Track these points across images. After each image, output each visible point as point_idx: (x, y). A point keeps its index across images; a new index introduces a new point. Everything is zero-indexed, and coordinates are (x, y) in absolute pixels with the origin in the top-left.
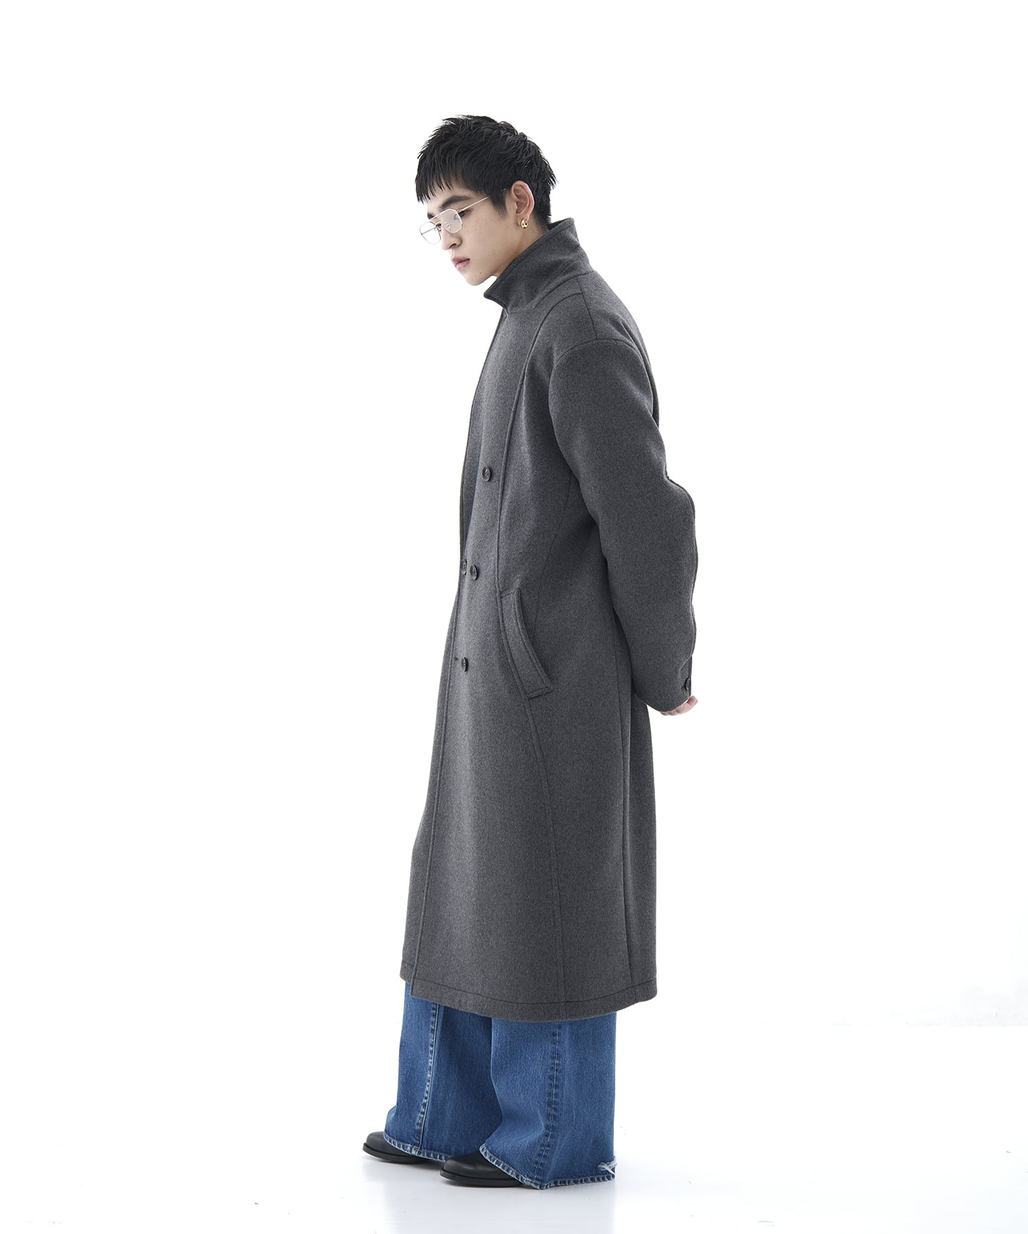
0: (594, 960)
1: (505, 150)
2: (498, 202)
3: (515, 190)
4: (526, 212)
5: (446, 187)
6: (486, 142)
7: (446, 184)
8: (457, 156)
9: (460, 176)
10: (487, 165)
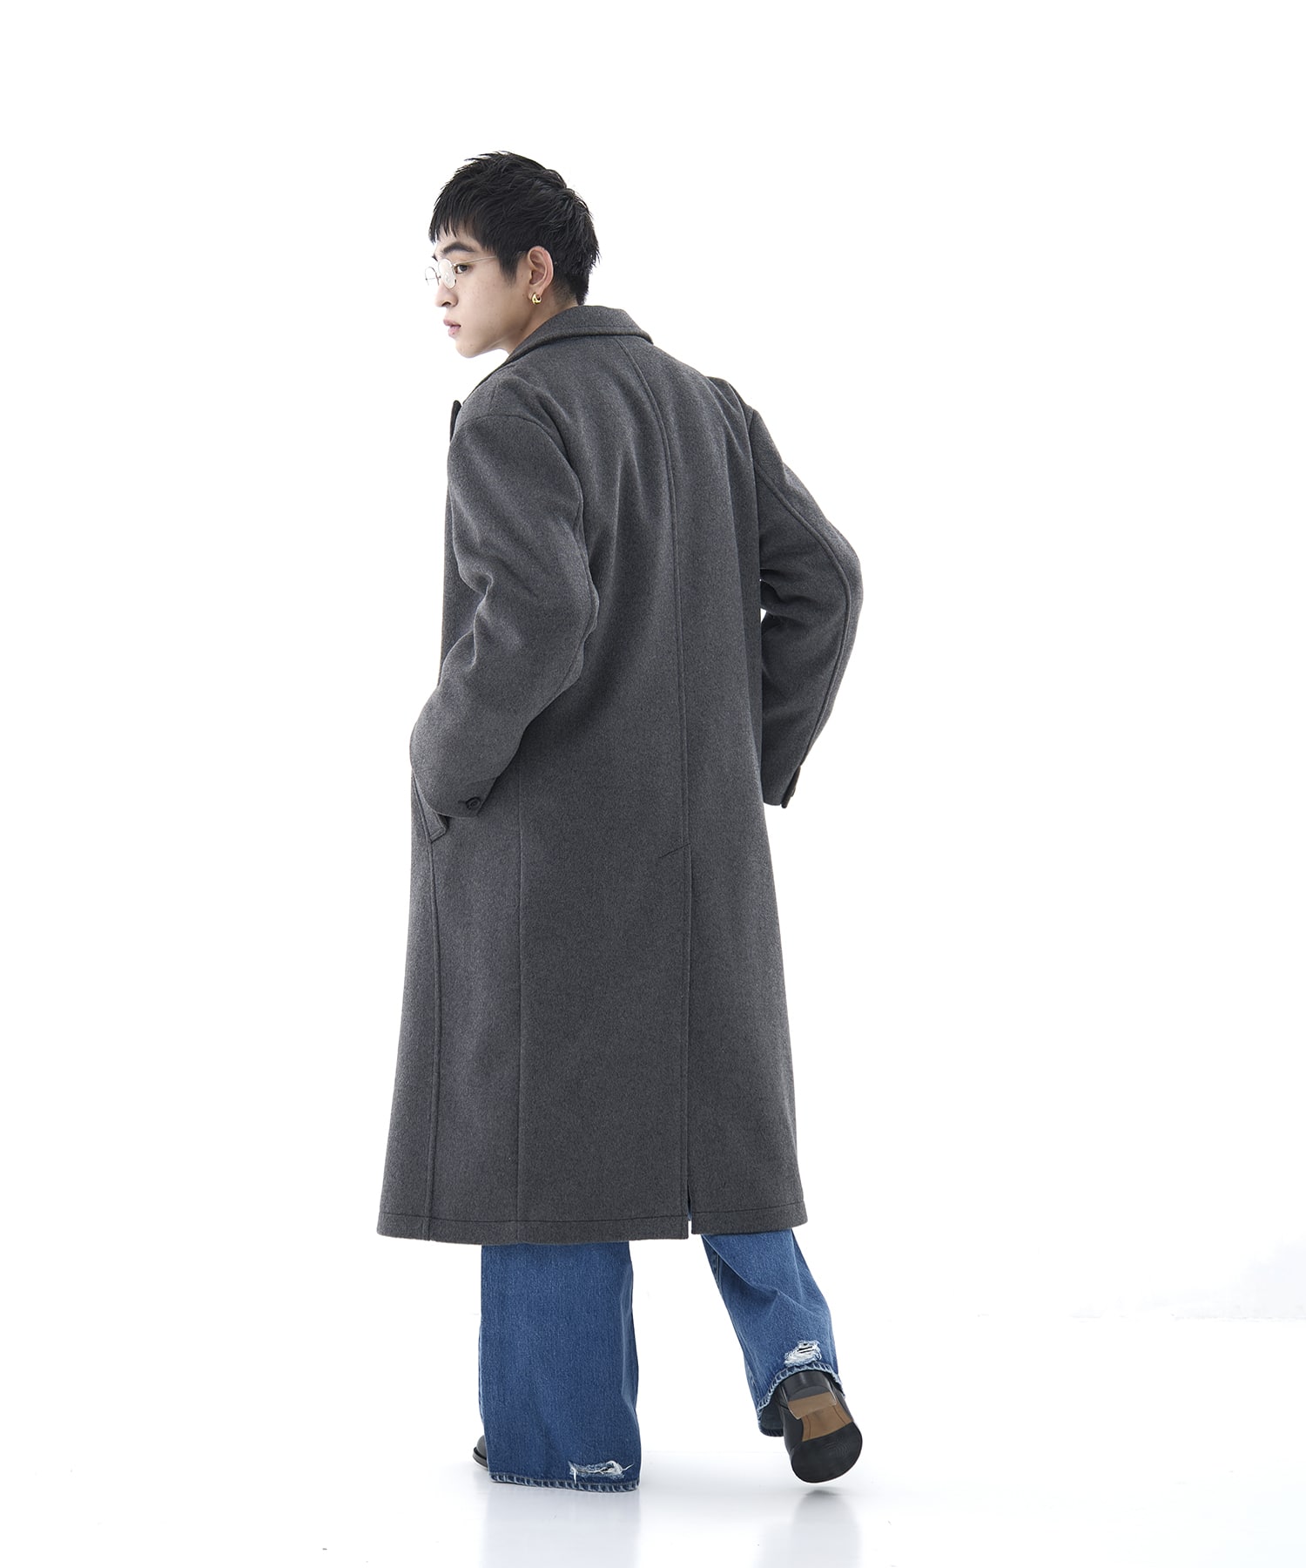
0: (465, 1172)
1: (531, 206)
2: (508, 266)
3: (532, 256)
4: (540, 286)
5: (452, 233)
6: (510, 191)
7: (453, 230)
8: (473, 199)
9: (470, 224)
10: (504, 219)
